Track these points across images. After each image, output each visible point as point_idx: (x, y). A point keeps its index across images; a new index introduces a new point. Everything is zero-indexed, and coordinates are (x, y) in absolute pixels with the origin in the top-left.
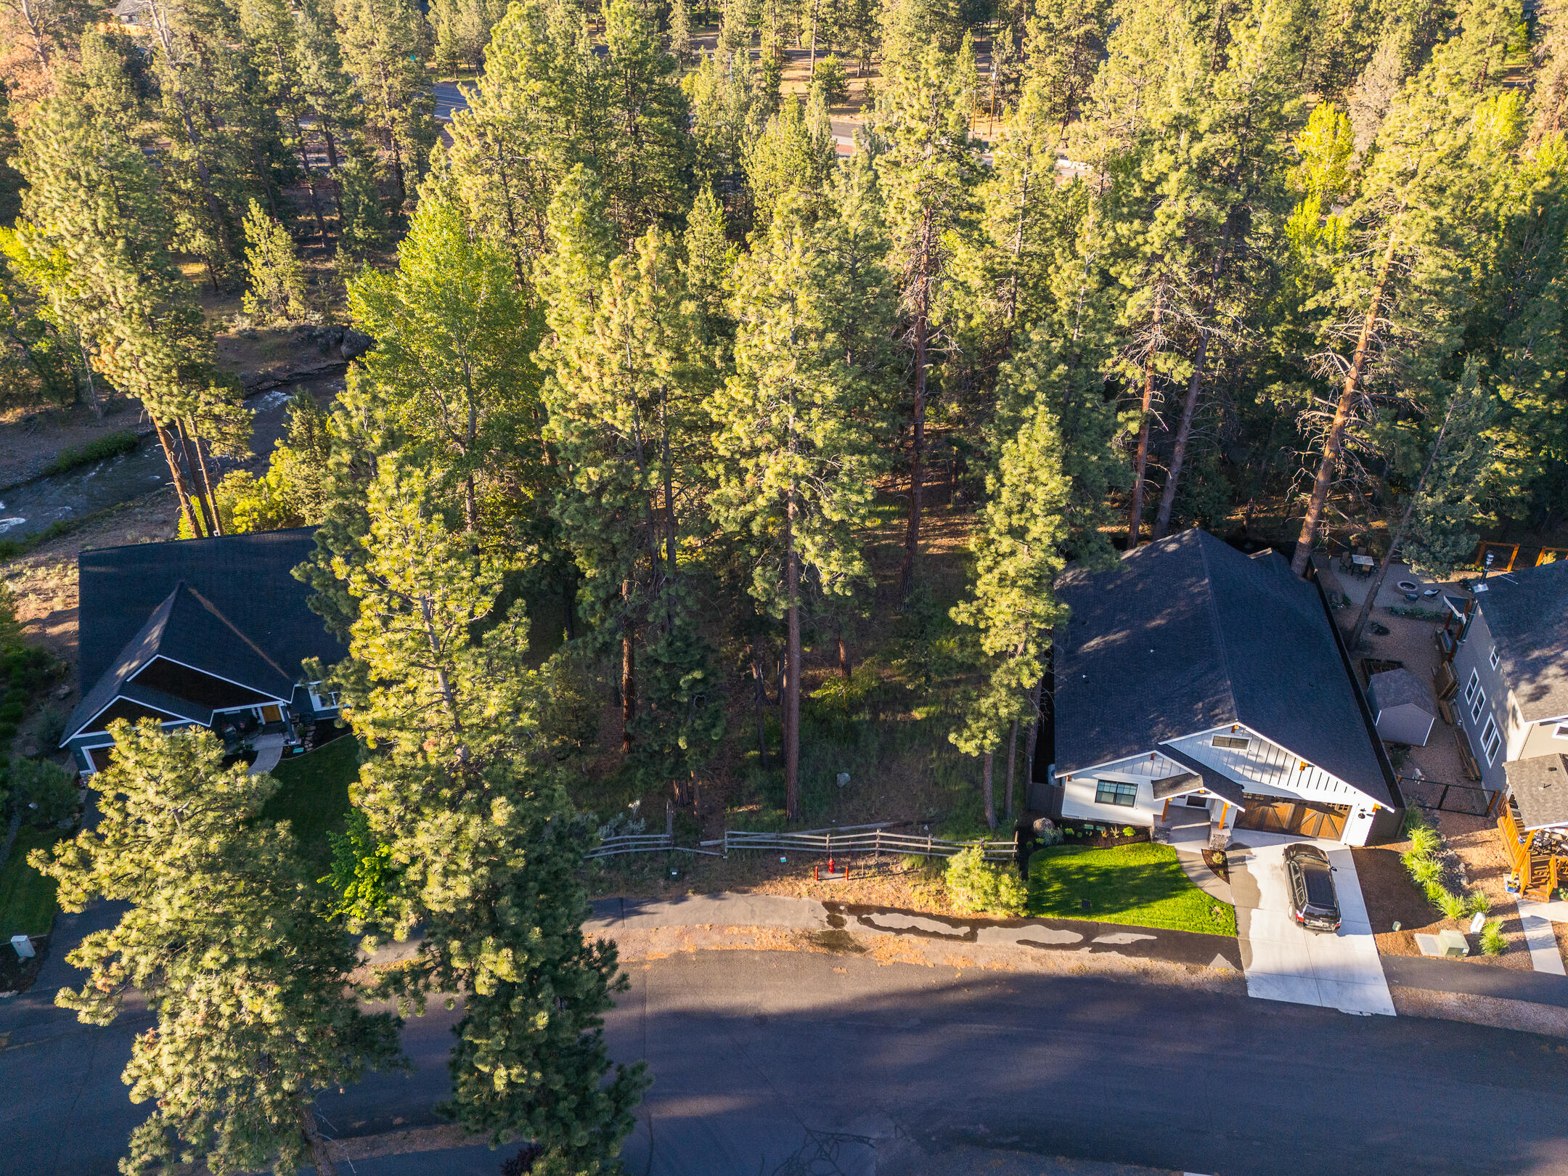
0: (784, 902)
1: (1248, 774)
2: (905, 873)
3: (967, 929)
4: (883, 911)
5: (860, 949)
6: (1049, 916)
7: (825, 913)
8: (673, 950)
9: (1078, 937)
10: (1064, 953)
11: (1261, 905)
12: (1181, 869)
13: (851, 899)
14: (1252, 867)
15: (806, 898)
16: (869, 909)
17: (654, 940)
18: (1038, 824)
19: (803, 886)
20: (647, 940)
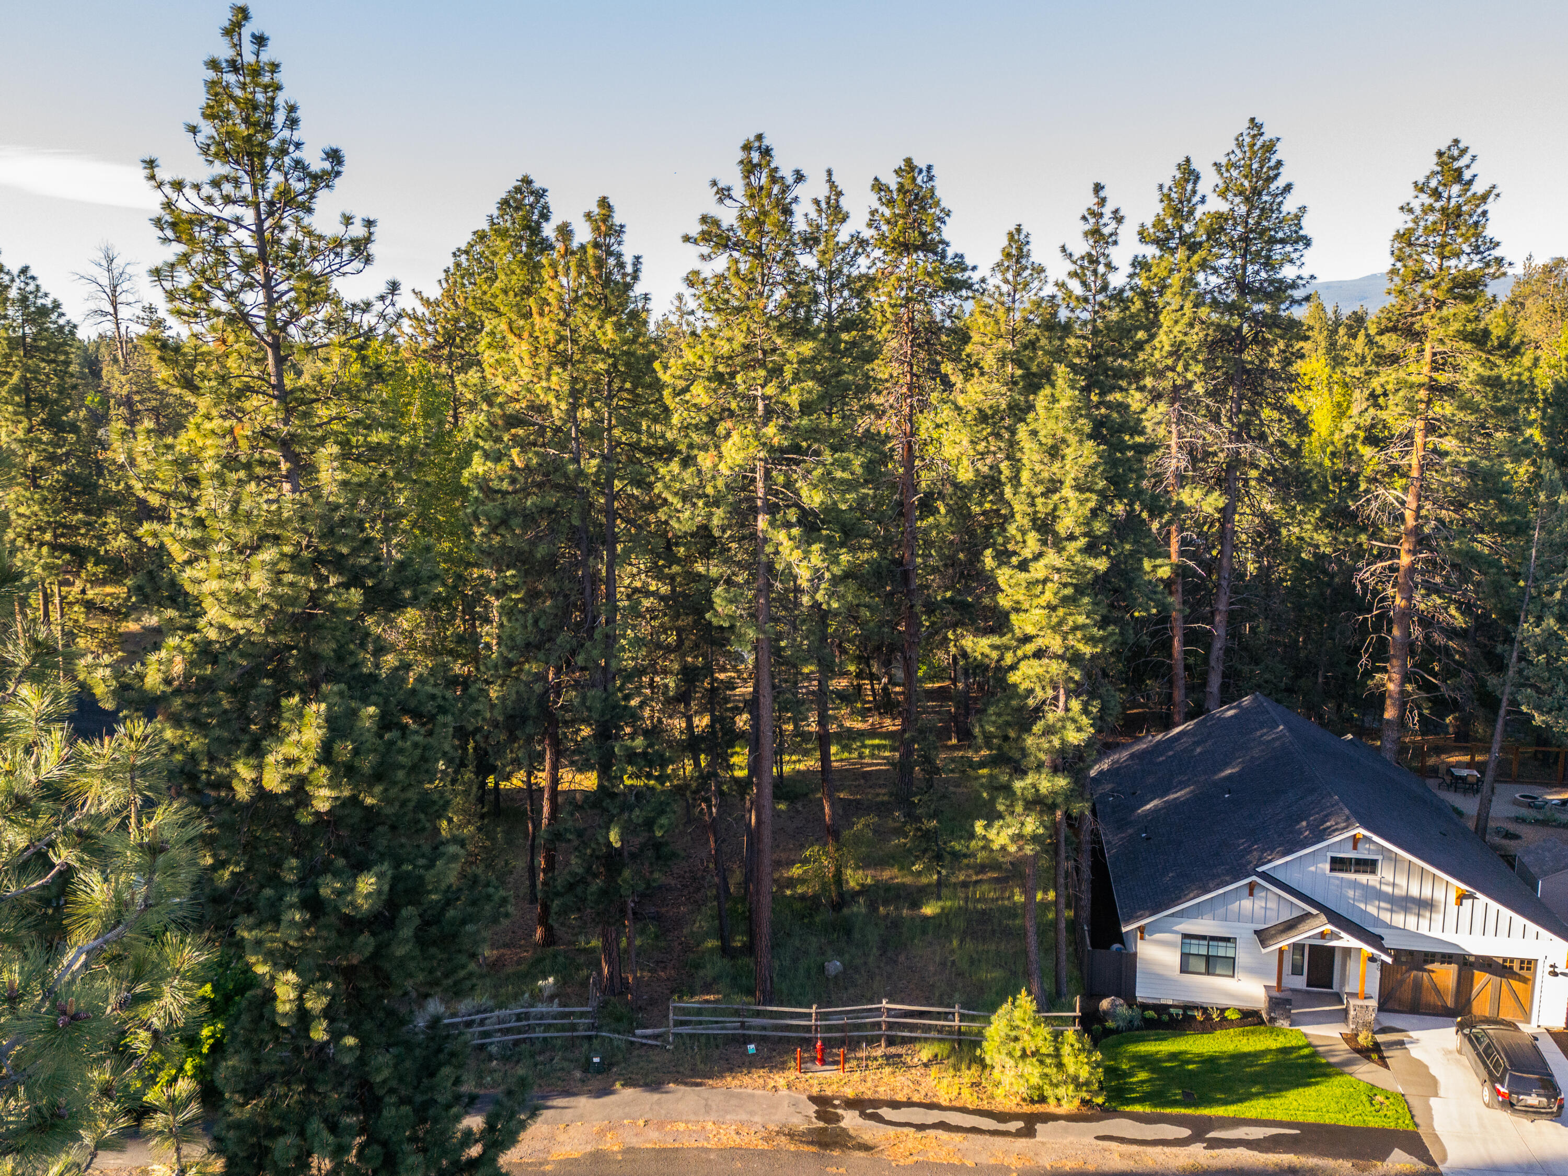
0: (753, 1096)
1: (1386, 916)
2: (926, 1065)
3: (1021, 1124)
4: (895, 1105)
5: (866, 1148)
6: (1138, 1108)
7: (812, 1109)
8: (589, 1148)
9: (1185, 1132)
10: (1166, 1149)
11: (1441, 1092)
12: (1315, 1054)
13: (850, 1093)
14: (1415, 1052)
15: (784, 1092)
16: (877, 1103)
17: (562, 1137)
18: (1105, 1004)
19: (779, 1079)
20: (552, 1138)
